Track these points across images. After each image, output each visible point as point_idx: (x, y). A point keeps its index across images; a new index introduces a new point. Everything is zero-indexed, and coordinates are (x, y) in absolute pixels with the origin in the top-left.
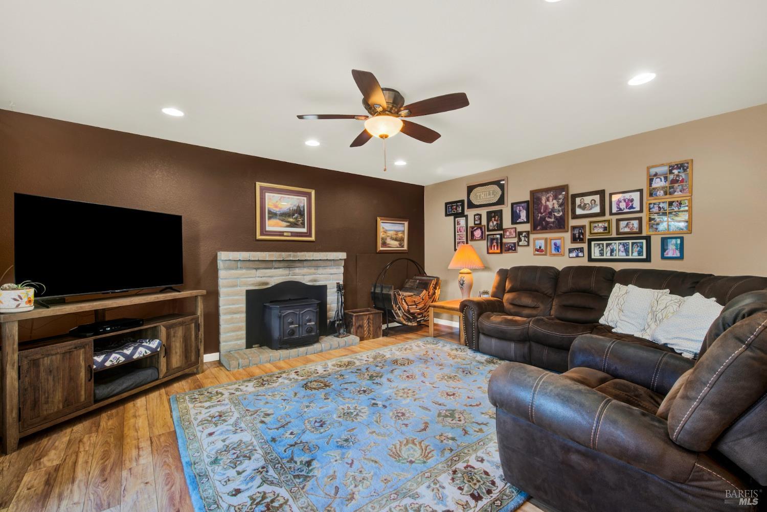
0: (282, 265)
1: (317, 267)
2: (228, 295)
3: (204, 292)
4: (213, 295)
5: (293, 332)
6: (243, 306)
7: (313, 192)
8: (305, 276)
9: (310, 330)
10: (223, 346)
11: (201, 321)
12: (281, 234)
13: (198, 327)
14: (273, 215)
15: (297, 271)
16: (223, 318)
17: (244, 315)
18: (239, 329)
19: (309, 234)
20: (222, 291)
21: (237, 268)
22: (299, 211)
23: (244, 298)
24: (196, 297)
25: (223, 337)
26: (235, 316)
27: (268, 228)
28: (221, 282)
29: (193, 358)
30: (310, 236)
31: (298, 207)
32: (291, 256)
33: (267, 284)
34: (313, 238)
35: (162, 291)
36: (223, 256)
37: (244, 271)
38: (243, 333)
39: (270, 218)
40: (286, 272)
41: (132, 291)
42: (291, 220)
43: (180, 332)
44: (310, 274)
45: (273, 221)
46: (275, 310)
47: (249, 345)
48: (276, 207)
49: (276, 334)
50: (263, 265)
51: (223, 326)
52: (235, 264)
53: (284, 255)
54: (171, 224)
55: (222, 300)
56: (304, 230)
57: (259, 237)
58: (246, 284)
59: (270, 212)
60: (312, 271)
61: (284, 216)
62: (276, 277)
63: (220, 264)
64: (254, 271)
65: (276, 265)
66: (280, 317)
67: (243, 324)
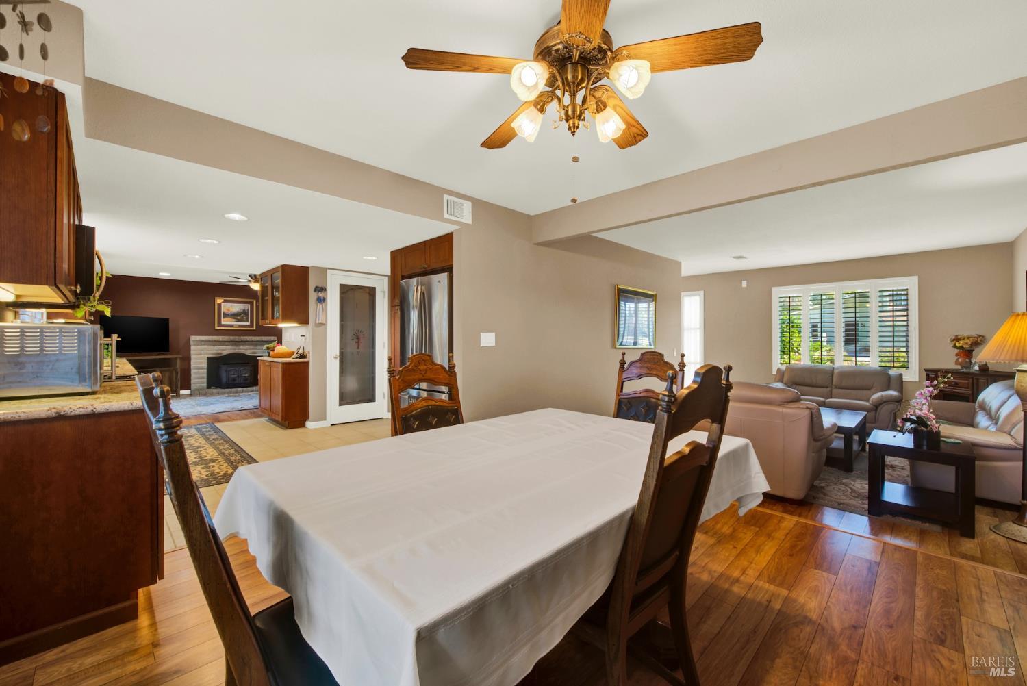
0: (231, 343)
1: (256, 345)
2: (196, 359)
3: (181, 356)
4: (187, 359)
5: (234, 380)
6: (205, 365)
7: (255, 302)
8: (247, 350)
9: (246, 379)
10: (193, 386)
11: (179, 370)
12: (232, 326)
13: (177, 373)
14: (226, 315)
15: (241, 347)
16: (193, 371)
17: (206, 371)
18: (203, 378)
19: (252, 325)
20: (193, 357)
21: (201, 345)
22: (245, 312)
23: (206, 361)
24: (176, 358)
25: (192, 381)
26: (200, 371)
27: (223, 323)
28: (192, 352)
29: (174, 389)
30: (252, 327)
31: (244, 310)
32: (236, 338)
33: (221, 354)
34: (254, 328)
35: (158, 355)
36: (193, 338)
37: (206, 347)
38: (205, 380)
39: (224, 317)
40: (234, 347)
41: (145, 353)
42: (239, 318)
43: (167, 374)
44: (250, 349)
45: (226, 319)
46: (224, 368)
47: (209, 387)
48: (229, 310)
49: (224, 380)
50: (218, 343)
51: (193, 376)
52: (200, 343)
53: (232, 338)
54: (164, 323)
55: (192, 362)
56: (249, 323)
57: (217, 328)
58: (207, 354)
59: (224, 313)
60: (252, 347)
61: (234, 316)
62: (227, 350)
63: (192, 343)
64: (212, 347)
65: (227, 343)
66: (226, 371)
67: (205, 375)
